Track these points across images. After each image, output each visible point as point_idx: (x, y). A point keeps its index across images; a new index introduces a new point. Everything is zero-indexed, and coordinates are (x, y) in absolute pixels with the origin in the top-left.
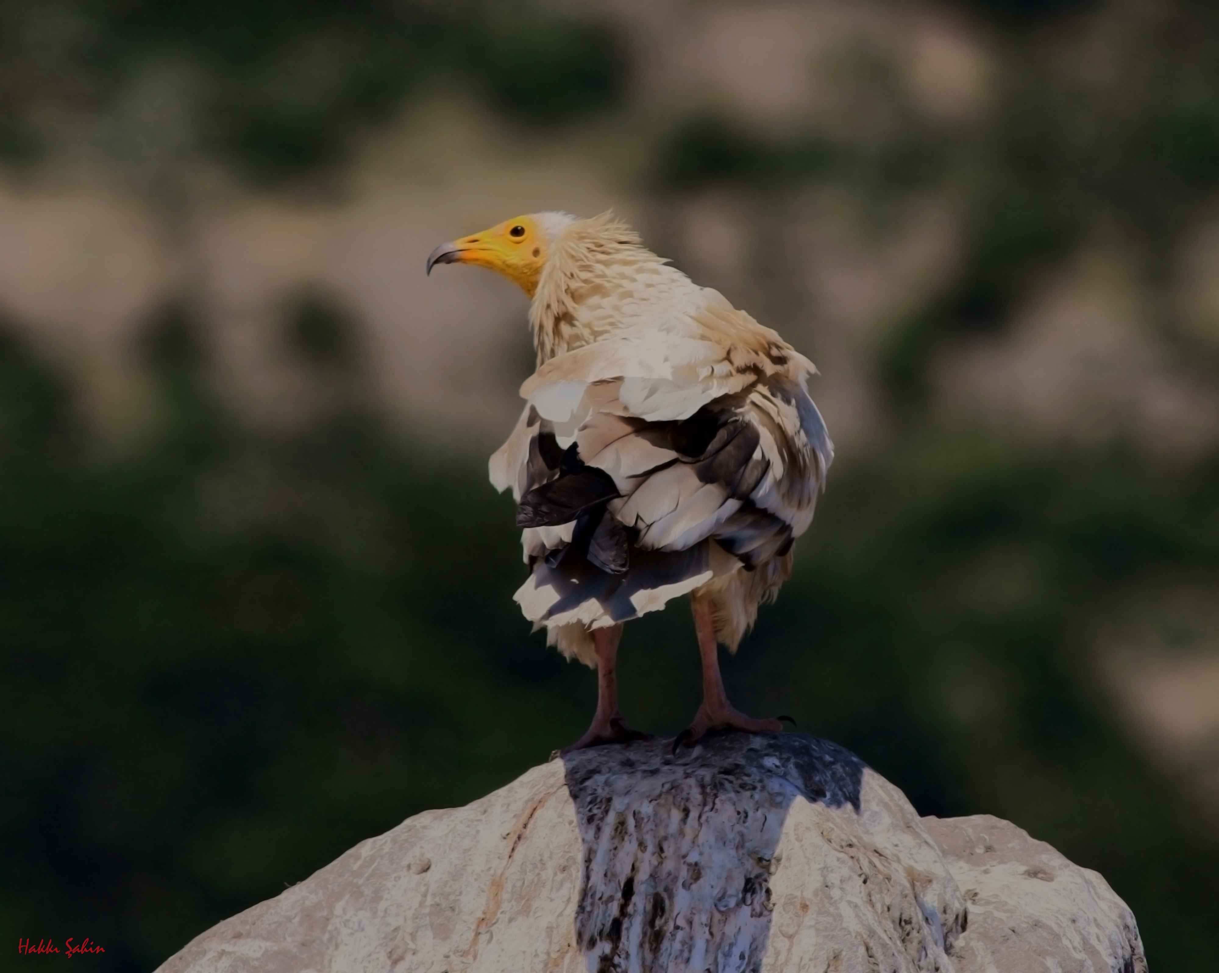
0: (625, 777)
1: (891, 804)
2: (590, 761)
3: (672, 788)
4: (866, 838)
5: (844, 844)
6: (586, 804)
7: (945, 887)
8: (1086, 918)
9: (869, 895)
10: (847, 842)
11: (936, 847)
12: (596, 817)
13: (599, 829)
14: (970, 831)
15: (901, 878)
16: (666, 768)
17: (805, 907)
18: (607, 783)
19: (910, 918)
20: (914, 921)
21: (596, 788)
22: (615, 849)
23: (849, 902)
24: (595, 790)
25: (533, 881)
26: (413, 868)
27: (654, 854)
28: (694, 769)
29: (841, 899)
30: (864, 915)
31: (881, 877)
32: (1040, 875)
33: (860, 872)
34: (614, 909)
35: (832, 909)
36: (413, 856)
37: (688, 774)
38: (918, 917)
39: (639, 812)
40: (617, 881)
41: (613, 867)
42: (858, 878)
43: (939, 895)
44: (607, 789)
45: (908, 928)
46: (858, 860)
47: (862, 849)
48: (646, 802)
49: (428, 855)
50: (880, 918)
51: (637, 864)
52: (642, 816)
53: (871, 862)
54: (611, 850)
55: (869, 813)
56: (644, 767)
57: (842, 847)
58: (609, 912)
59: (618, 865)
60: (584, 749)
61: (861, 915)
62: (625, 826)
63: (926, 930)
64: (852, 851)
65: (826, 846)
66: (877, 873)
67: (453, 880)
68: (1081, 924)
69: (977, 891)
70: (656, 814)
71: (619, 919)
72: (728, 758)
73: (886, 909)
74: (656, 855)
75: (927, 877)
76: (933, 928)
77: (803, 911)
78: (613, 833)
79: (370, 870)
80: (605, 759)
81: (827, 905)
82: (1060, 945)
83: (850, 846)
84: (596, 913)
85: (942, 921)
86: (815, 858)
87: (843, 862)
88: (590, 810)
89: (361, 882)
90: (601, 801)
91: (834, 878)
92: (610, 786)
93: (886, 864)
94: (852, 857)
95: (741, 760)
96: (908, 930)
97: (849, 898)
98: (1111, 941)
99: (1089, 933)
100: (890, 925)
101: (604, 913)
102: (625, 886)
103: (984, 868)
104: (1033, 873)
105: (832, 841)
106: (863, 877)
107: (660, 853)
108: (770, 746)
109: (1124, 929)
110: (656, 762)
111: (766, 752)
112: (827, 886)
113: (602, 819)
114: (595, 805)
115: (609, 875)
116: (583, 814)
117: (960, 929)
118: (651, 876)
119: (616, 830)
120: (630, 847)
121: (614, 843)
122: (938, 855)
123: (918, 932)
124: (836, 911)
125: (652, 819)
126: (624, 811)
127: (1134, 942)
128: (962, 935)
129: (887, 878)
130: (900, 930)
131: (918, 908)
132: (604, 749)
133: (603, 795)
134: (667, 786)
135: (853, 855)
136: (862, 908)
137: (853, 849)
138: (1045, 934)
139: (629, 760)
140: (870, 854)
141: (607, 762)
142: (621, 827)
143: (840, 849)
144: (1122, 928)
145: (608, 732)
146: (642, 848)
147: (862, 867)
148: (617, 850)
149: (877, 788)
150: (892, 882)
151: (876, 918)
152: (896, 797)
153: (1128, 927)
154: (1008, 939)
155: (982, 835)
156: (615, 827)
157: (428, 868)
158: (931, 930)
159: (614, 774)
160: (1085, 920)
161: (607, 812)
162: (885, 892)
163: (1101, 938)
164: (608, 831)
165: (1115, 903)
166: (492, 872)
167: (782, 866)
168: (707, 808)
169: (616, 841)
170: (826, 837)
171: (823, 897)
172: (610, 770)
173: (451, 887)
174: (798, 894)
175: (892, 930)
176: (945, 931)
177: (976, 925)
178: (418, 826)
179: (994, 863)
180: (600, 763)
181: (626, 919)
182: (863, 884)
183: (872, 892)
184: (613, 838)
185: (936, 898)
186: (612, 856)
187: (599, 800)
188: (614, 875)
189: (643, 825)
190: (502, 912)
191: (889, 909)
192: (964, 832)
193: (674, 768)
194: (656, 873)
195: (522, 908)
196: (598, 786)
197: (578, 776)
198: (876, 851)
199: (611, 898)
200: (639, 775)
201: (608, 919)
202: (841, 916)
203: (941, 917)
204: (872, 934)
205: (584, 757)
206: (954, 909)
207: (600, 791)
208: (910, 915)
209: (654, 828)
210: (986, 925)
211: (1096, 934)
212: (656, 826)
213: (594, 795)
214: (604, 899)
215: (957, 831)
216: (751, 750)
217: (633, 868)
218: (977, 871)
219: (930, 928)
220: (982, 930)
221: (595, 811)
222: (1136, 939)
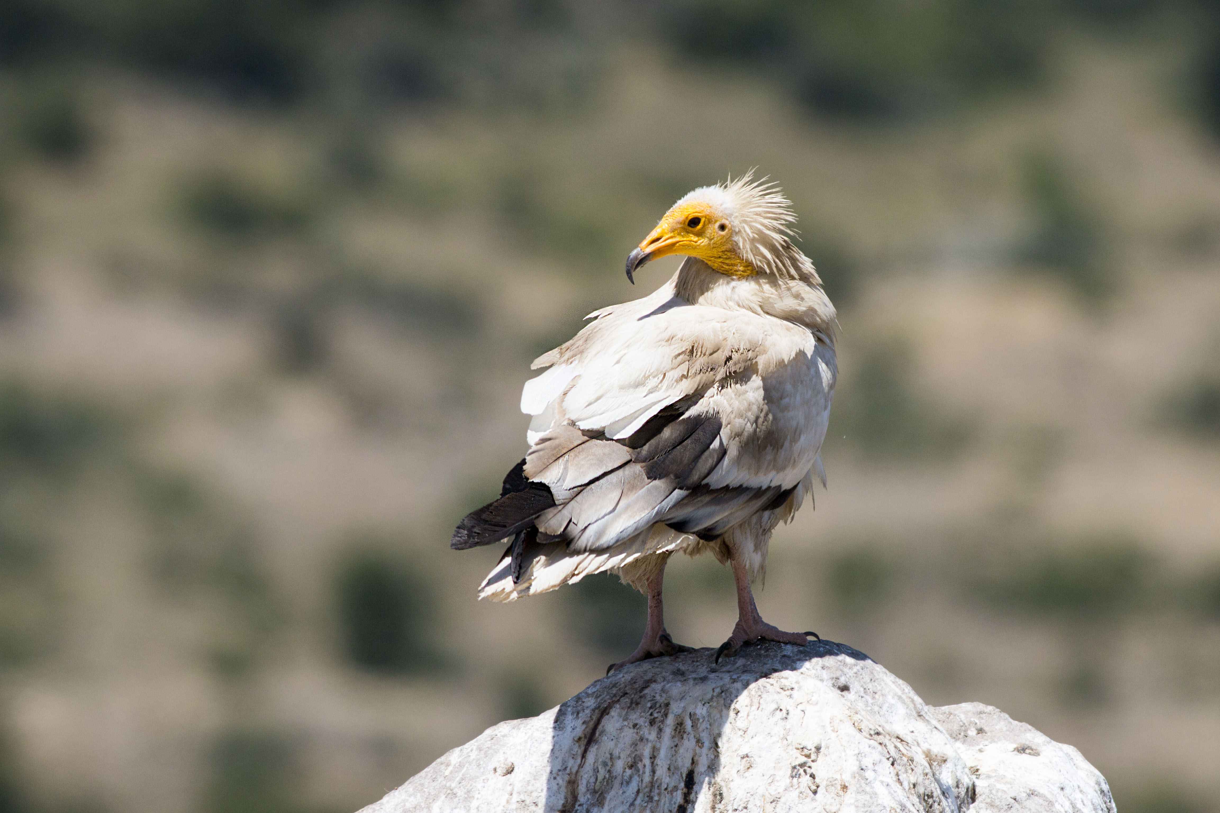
0: (679, 684)
1: (904, 697)
2: (645, 672)
3: (722, 692)
4: (888, 727)
5: (872, 732)
6: (648, 709)
7: (956, 766)
8: (1072, 786)
9: (897, 775)
10: (874, 731)
11: (944, 731)
12: (658, 720)
13: (660, 730)
14: (963, 717)
15: (921, 760)
16: (712, 676)
17: (845, 788)
18: (663, 690)
19: (932, 793)
20: (935, 794)
21: (655, 695)
22: (676, 746)
23: (882, 782)
24: (654, 697)
25: (605, 777)
26: (499, 771)
27: (710, 749)
28: (738, 675)
29: (875, 779)
30: (895, 792)
31: (905, 759)
32: (1027, 751)
33: (888, 756)
34: (679, 798)
35: (868, 789)
36: (499, 760)
37: (734, 679)
38: (937, 792)
39: (695, 714)
40: (679, 774)
41: (676, 762)
42: (887, 761)
43: (952, 772)
44: (664, 695)
45: (930, 801)
46: (885, 746)
47: (887, 736)
48: (700, 705)
49: (511, 760)
50: (908, 794)
51: (695, 759)
52: (697, 717)
53: (896, 747)
54: (672, 748)
55: (887, 705)
56: (694, 675)
57: (871, 735)
58: (674, 800)
59: (679, 760)
60: (638, 663)
61: (892, 792)
62: (684, 725)
63: (944, 803)
64: (880, 738)
65: (858, 735)
66: (902, 756)
67: (535, 779)
68: (1067, 791)
69: (978, 768)
70: (709, 715)
71: (684, 805)
72: (765, 664)
73: (912, 786)
74: (713, 749)
75: (943, 757)
76: (950, 800)
77: (844, 791)
78: (673, 733)
79: (460, 775)
80: (659, 669)
81: (864, 785)
82: (1054, 810)
83: (878, 734)
84: (663, 801)
85: (956, 795)
86: (850, 745)
87: (874, 748)
88: (651, 714)
89: (453, 785)
90: (660, 706)
91: (867, 762)
92: (667, 693)
93: (907, 748)
94: (881, 744)
95: (778, 665)
96: (930, 803)
97: (881, 778)
98: (1094, 804)
99: (1075, 799)
100: (916, 800)
101: (671, 800)
102: (687, 777)
103: (978, 748)
104: (1022, 750)
105: (862, 730)
106: (891, 759)
107: (715, 748)
108: (801, 652)
109: (1101, 794)
110: (703, 671)
111: (798, 657)
112: (862, 769)
113: (662, 722)
114: (656, 709)
115: (672, 768)
116: (645, 718)
117: (970, 800)
118: (709, 767)
119: (675, 730)
120: (689, 743)
121: (674, 742)
122: (947, 738)
123: (939, 805)
124: (872, 790)
125: (706, 719)
126: (681, 714)
127: (1109, 804)
128: (972, 806)
129: (911, 760)
130: (925, 804)
131: (936, 784)
132: (656, 661)
133: (661, 701)
134: (718, 690)
135: (881, 741)
136: (893, 786)
137: (880, 736)
138: (1041, 801)
139: (679, 670)
140: (894, 740)
141: (661, 673)
142: (679, 726)
143: (869, 737)
144: (1099, 792)
145: (657, 647)
146: (700, 745)
147: (889, 751)
148: (678, 747)
149: (890, 683)
150: (914, 763)
151: (905, 794)
152: (906, 690)
153: (1103, 791)
154: (1012, 807)
155: (972, 719)
156: (674, 728)
157: (512, 771)
158: (948, 803)
159: (668, 683)
160: (1071, 787)
161: (666, 715)
162: (910, 771)
163: (1085, 802)
164: (668, 731)
165: (1091, 772)
166: (568, 771)
167: (821, 753)
168: (754, 708)
169: (676, 739)
170: (857, 728)
171: (860, 778)
172: (664, 679)
173: (533, 785)
174: (838, 777)
175: (918, 804)
176: (959, 803)
177: (984, 797)
178: (499, 735)
179: (986, 743)
180: (655, 673)
181: (690, 805)
182: (891, 766)
183: (899, 773)
184: (673, 737)
185: (950, 774)
186: (673, 753)
187: (658, 706)
188: (677, 768)
189: (699, 725)
190: (579, 805)
191: (914, 785)
192: (958, 718)
193: (721, 675)
194: (713, 765)
195: (597, 801)
196: (656, 693)
197: (637, 686)
198: (898, 737)
199: (676, 788)
200: (691, 682)
201: (674, 806)
202: (876, 794)
203: (955, 791)
204: (903, 808)
205: (640, 670)
206: (965, 784)
207: (658, 697)
208: (932, 790)
209: (709, 727)
210: (992, 796)
211: (1081, 799)
212: (710, 725)
213: (653, 701)
214: (669, 789)
215: (952, 717)
216: (784, 656)
217: (693, 762)
218: (973, 750)
219: (947, 800)
220: (989, 800)
221: (656, 715)
222: (1110, 802)
